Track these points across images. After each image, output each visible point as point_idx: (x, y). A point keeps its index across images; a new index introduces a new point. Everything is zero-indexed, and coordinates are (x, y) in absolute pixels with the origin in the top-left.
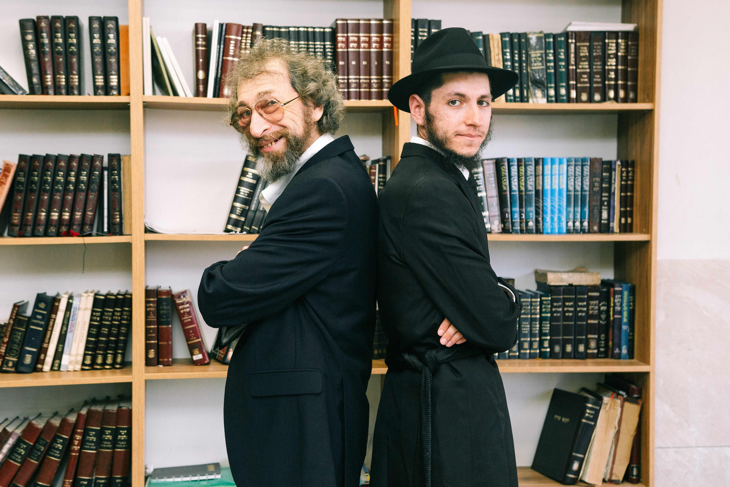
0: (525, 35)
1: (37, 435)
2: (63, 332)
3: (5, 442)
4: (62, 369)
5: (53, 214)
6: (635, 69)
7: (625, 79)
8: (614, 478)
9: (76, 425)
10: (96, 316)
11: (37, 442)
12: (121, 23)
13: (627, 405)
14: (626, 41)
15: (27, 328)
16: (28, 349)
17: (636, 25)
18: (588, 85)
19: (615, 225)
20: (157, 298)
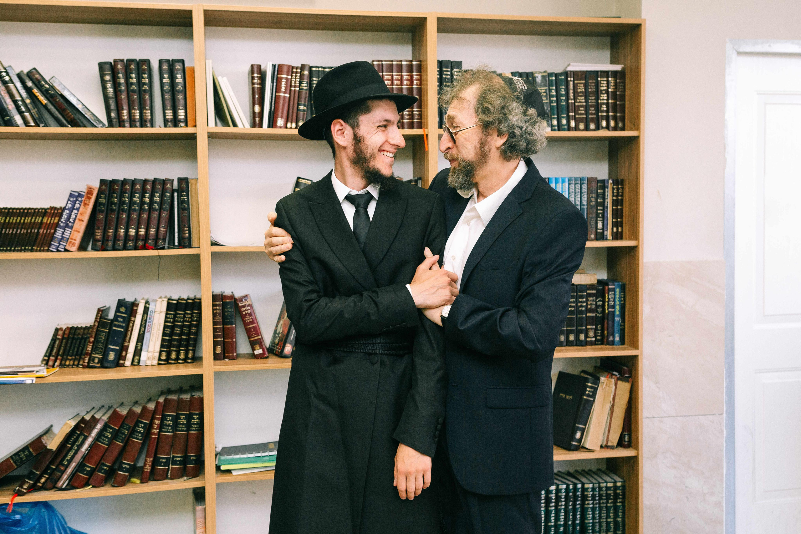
0: (532, 74)
1: (121, 421)
2: (141, 333)
3: (94, 427)
4: (141, 364)
5: (130, 230)
6: (622, 103)
7: (615, 111)
8: (609, 444)
9: (155, 412)
10: (169, 318)
11: (121, 426)
12: (187, 65)
13: (620, 383)
14: (615, 79)
15: (110, 329)
16: (112, 347)
17: (623, 66)
18: (585, 116)
19: (608, 233)
20: (222, 302)
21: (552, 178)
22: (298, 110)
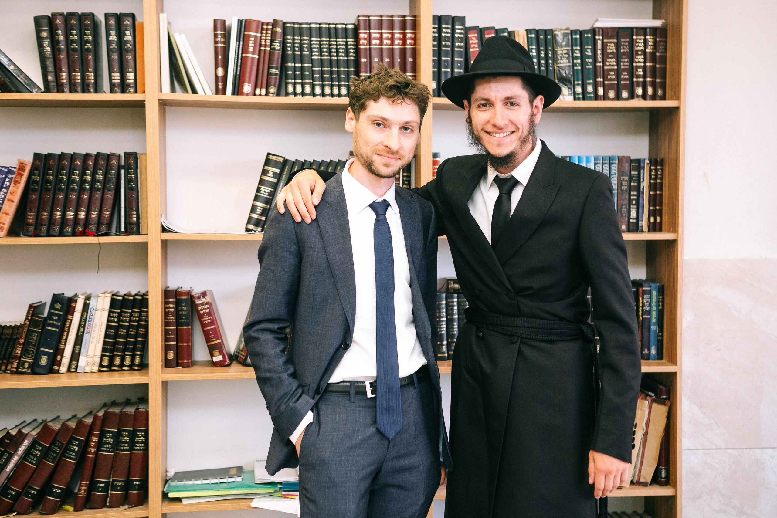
0: (551, 31)
1: (53, 437)
2: (80, 334)
3: (21, 444)
4: (78, 371)
5: (68, 213)
6: (663, 66)
7: (654, 76)
8: (641, 480)
9: (92, 427)
10: (113, 317)
11: (52, 444)
12: (138, 19)
13: (655, 405)
14: (655, 37)
15: (43, 328)
16: (44, 350)
17: (664, 21)
18: (616, 82)
19: (644, 224)
20: (176, 299)
21: (575, 157)
22: (269, 74)
